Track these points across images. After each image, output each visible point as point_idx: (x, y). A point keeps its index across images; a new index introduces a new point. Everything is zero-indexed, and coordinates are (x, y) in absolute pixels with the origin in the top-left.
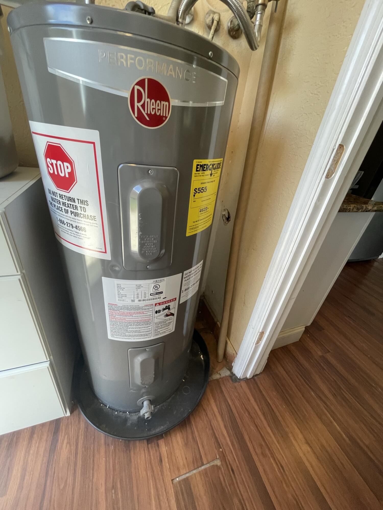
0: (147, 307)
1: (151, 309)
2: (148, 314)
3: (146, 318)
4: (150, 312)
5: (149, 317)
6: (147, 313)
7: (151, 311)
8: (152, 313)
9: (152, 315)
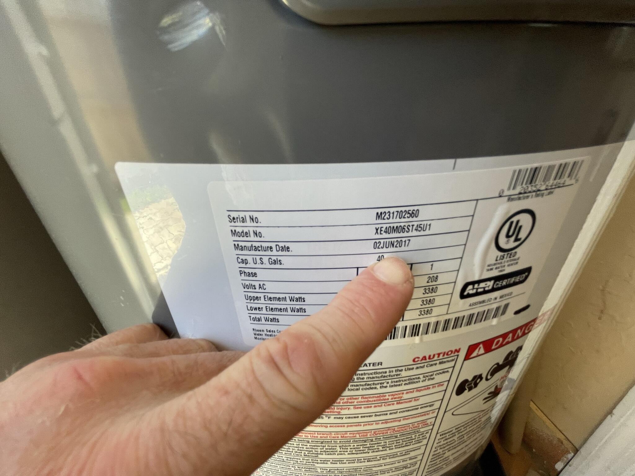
0: (426, 370)
1: (439, 379)
2: (422, 401)
3: (405, 418)
4: (432, 391)
5: (424, 414)
6: (416, 399)
7: (440, 384)
8: (440, 396)
9: (437, 405)
